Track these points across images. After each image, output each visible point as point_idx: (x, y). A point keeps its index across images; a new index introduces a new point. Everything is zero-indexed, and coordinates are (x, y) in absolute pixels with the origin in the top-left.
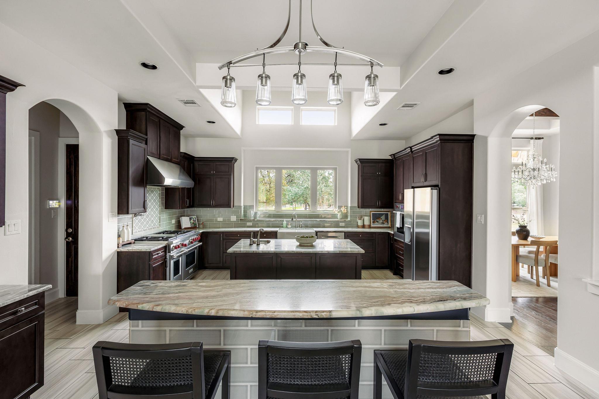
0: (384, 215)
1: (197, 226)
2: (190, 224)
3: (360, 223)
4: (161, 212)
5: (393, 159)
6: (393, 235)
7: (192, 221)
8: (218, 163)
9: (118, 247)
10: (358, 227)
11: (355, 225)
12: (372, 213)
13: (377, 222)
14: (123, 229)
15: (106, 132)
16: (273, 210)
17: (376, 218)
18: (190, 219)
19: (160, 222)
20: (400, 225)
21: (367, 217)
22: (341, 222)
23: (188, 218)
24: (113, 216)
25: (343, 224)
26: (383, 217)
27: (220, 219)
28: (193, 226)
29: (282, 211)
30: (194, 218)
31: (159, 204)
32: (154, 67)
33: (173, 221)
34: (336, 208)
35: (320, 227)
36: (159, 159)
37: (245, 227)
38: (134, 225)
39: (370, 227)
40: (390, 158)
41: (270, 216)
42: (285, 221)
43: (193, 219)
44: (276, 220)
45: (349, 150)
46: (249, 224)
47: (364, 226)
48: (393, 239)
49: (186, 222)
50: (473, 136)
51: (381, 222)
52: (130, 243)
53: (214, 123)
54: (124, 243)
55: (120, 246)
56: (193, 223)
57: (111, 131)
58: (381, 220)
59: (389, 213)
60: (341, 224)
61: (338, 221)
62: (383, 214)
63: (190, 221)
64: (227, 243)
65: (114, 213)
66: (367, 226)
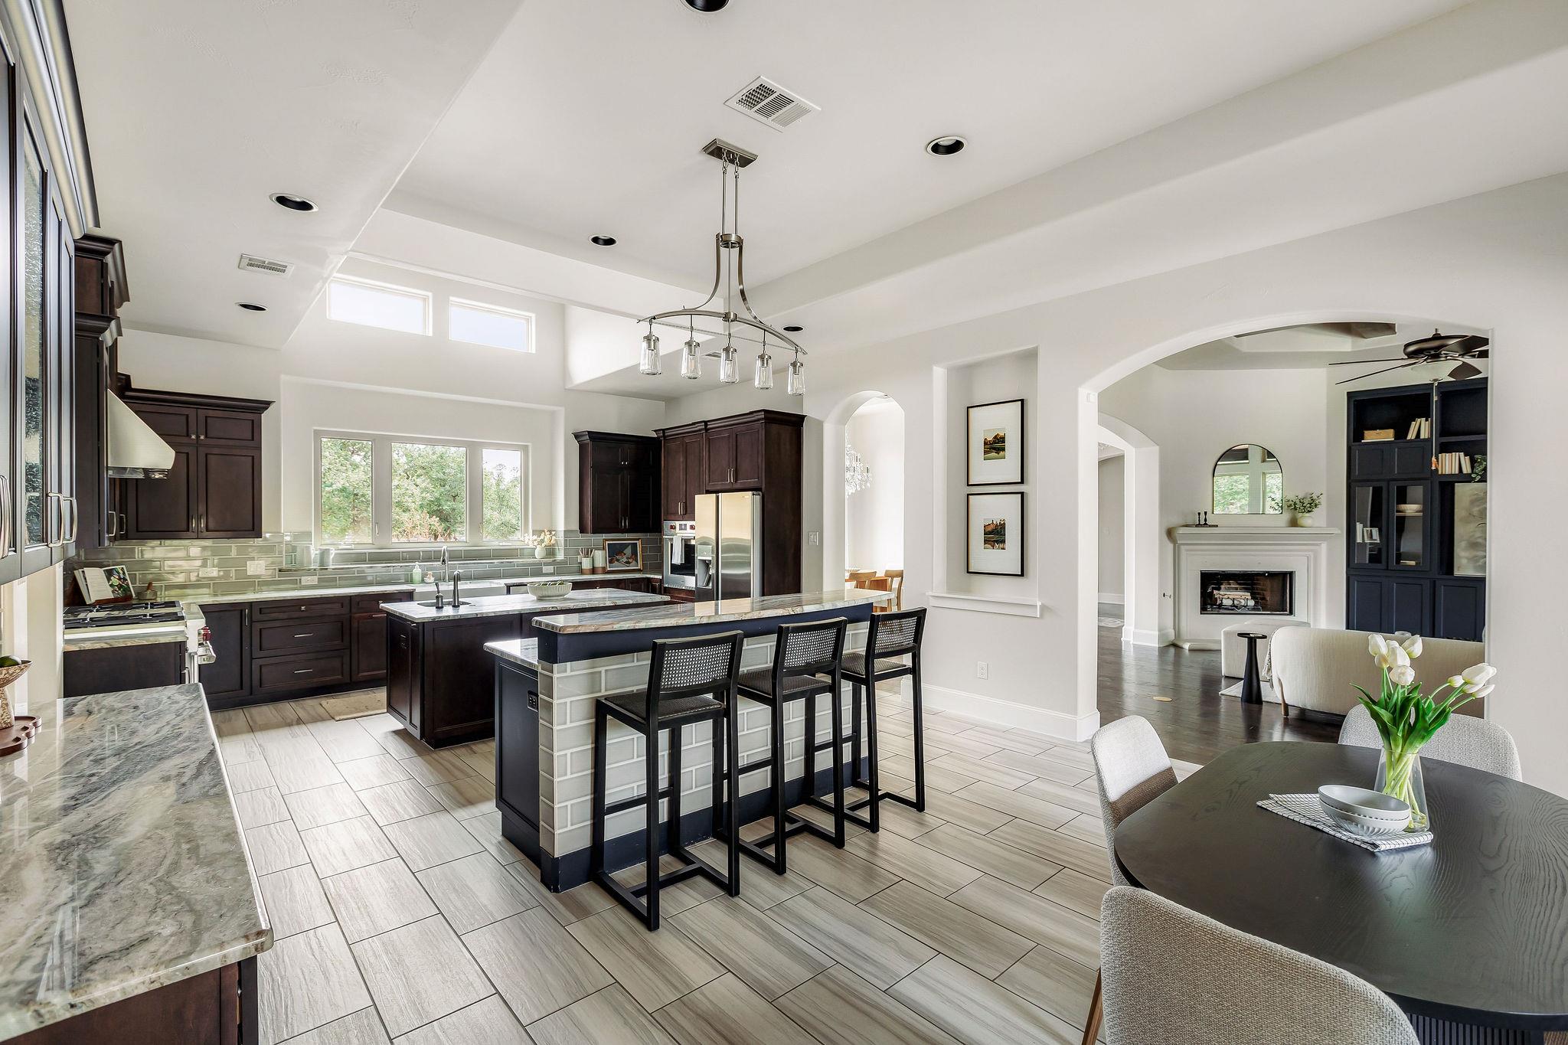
0: (630, 547)
2: (110, 589)
3: (586, 564)
5: (658, 438)
6: (661, 581)
7: (115, 580)
8: (211, 413)
10: (581, 572)
11: (577, 569)
12: (607, 542)
13: (618, 560)
16: (368, 544)
17: (614, 552)
18: (109, 574)
20: (681, 559)
21: (600, 552)
22: (547, 564)
23: (101, 572)
25: (550, 569)
26: (628, 551)
27: (209, 572)
28: (120, 593)
29: (394, 546)
30: (121, 572)
32: (304, 206)
37: (294, 589)
39: (605, 571)
40: (655, 435)
41: (360, 558)
42: (413, 567)
43: (118, 573)
44: (388, 566)
45: (562, 409)
46: (307, 580)
47: (593, 571)
48: (661, 588)
49: (98, 582)
50: (803, 417)
51: (625, 560)
53: (264, 309)
56: (120, 587)
58: (625, 557)
59: (639, 543)
60: (546, 569)
61: (540, 564)
62: (627, 545)
63: (109, 580)
64: (263, 632)
66: (600, 570)
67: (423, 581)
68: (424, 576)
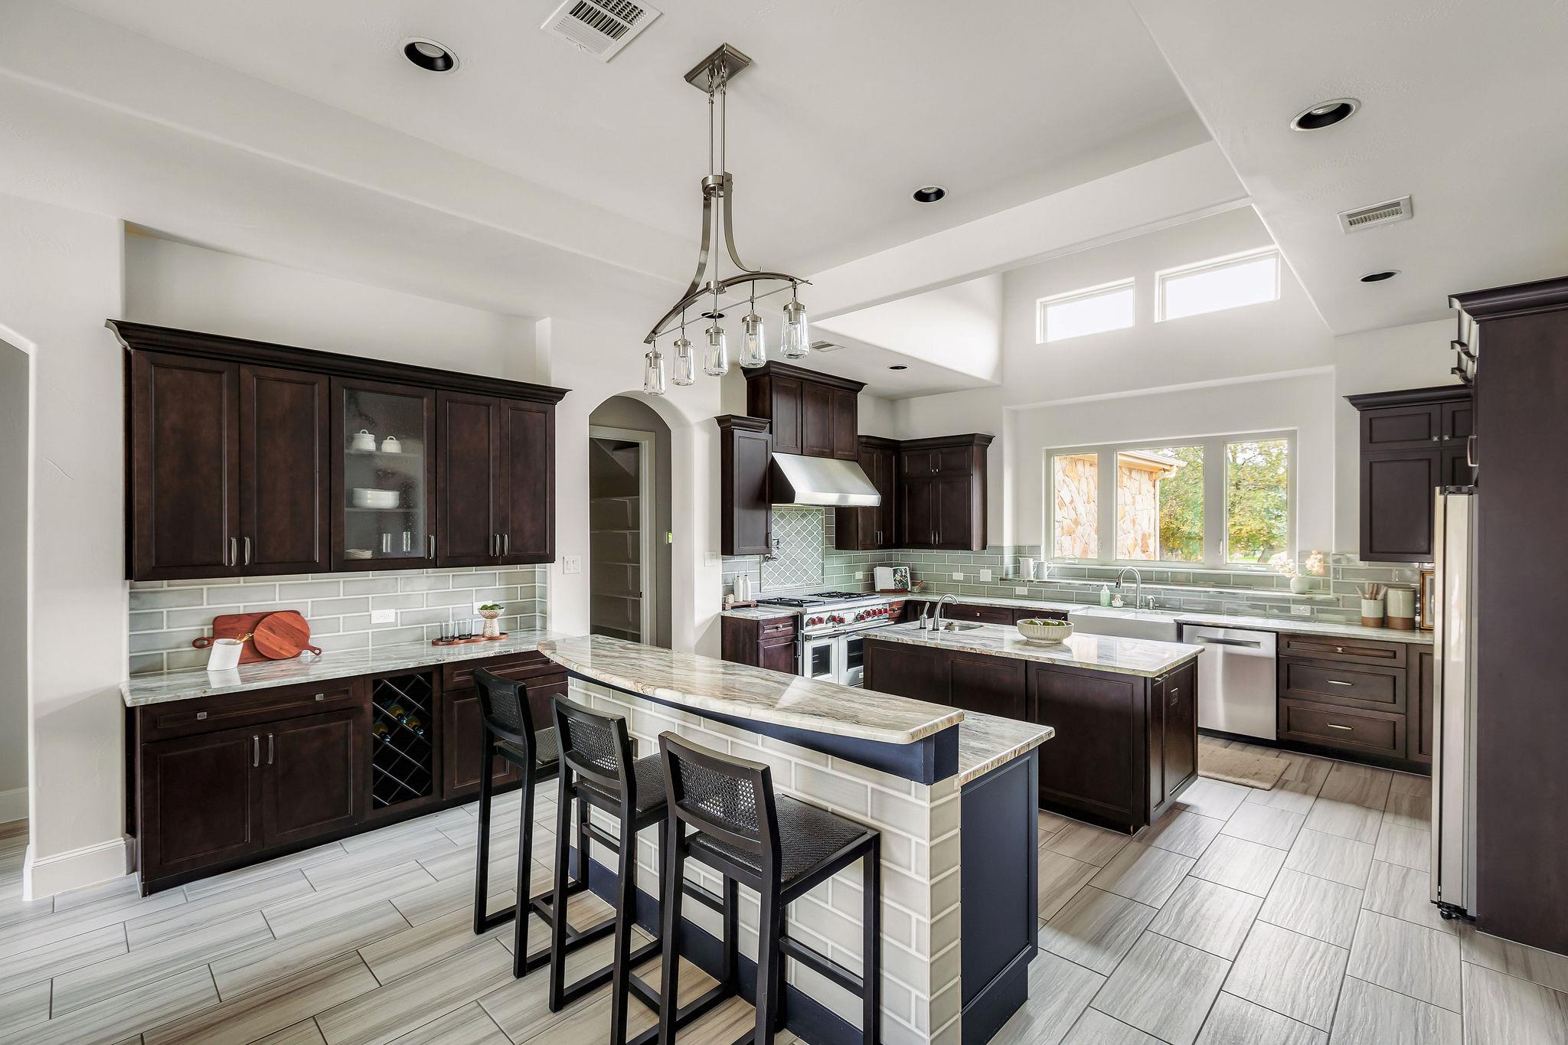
1: (909, 589)
2: (894, 582)
3: (1369, 609)
4: (825, 554)
7: (898, 577)
8: (944, 450)
9: (724, 609)
10: (1364, 623)
11: (1352, 615)
12: (1427, 578)
14: (738, 580)
15: (698, 423)
16: (1095, 560)
18: (895, 572)
19: (823, 575)
23: (890, 570)
24: (712, 556)
27: (958, 576)
28: (900, 586)
29: (1117, 563)
30: (904, 571)
31: (820, 539)
33: (859, 575)
34: (1291, 556)
35: (1220, 613)
36: (802, 454)
37: (1010, 597)
38: (764, 576)
39: (1412, 626)
42: (1105, 587)
43: (901, 572)
44: (1085, 585)
45: (1331, 369)
46: (1020, 591)
47: (1384, 622)
49: (885, 577)
52: (749, 606)
54: (738, 604)
55: (728, 607)
56: (901, 581)
57: (708, 421)
60: (1296, 609)
61: (1288, 600)
63: (894, 576)
65: (714, 553)
66: (1398, 623)
67: (1110, 605)
68: (1112, 597)
